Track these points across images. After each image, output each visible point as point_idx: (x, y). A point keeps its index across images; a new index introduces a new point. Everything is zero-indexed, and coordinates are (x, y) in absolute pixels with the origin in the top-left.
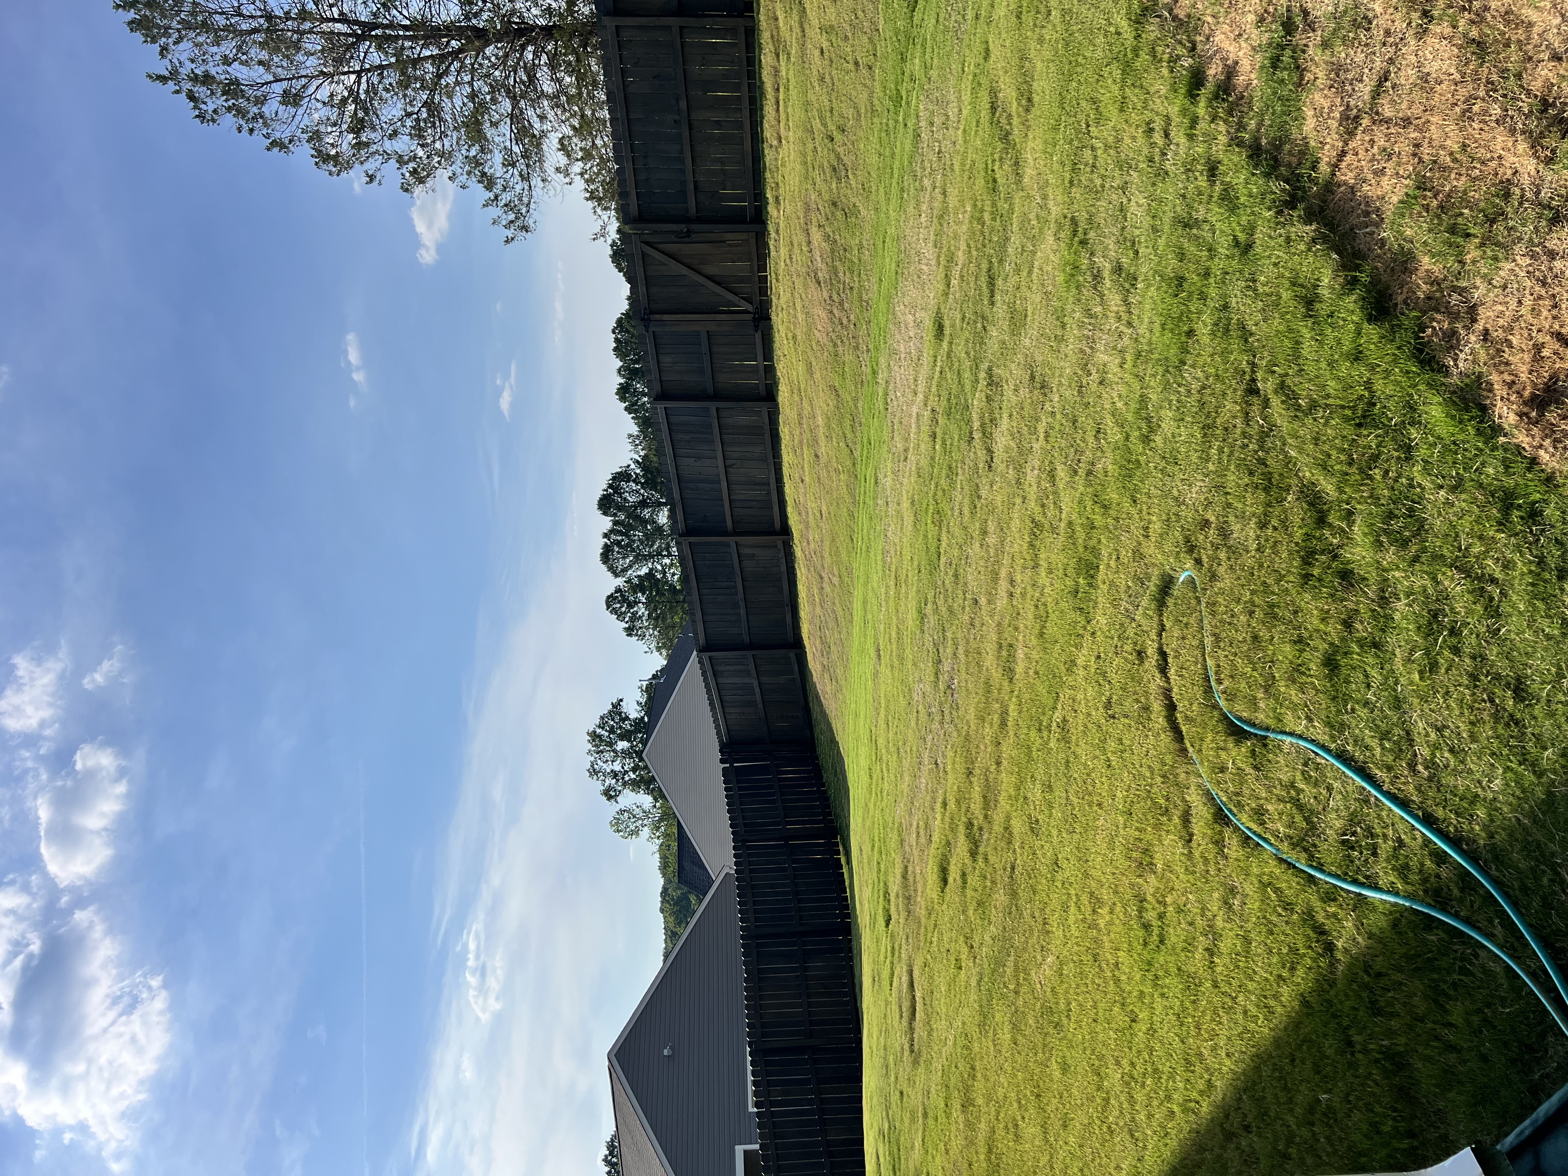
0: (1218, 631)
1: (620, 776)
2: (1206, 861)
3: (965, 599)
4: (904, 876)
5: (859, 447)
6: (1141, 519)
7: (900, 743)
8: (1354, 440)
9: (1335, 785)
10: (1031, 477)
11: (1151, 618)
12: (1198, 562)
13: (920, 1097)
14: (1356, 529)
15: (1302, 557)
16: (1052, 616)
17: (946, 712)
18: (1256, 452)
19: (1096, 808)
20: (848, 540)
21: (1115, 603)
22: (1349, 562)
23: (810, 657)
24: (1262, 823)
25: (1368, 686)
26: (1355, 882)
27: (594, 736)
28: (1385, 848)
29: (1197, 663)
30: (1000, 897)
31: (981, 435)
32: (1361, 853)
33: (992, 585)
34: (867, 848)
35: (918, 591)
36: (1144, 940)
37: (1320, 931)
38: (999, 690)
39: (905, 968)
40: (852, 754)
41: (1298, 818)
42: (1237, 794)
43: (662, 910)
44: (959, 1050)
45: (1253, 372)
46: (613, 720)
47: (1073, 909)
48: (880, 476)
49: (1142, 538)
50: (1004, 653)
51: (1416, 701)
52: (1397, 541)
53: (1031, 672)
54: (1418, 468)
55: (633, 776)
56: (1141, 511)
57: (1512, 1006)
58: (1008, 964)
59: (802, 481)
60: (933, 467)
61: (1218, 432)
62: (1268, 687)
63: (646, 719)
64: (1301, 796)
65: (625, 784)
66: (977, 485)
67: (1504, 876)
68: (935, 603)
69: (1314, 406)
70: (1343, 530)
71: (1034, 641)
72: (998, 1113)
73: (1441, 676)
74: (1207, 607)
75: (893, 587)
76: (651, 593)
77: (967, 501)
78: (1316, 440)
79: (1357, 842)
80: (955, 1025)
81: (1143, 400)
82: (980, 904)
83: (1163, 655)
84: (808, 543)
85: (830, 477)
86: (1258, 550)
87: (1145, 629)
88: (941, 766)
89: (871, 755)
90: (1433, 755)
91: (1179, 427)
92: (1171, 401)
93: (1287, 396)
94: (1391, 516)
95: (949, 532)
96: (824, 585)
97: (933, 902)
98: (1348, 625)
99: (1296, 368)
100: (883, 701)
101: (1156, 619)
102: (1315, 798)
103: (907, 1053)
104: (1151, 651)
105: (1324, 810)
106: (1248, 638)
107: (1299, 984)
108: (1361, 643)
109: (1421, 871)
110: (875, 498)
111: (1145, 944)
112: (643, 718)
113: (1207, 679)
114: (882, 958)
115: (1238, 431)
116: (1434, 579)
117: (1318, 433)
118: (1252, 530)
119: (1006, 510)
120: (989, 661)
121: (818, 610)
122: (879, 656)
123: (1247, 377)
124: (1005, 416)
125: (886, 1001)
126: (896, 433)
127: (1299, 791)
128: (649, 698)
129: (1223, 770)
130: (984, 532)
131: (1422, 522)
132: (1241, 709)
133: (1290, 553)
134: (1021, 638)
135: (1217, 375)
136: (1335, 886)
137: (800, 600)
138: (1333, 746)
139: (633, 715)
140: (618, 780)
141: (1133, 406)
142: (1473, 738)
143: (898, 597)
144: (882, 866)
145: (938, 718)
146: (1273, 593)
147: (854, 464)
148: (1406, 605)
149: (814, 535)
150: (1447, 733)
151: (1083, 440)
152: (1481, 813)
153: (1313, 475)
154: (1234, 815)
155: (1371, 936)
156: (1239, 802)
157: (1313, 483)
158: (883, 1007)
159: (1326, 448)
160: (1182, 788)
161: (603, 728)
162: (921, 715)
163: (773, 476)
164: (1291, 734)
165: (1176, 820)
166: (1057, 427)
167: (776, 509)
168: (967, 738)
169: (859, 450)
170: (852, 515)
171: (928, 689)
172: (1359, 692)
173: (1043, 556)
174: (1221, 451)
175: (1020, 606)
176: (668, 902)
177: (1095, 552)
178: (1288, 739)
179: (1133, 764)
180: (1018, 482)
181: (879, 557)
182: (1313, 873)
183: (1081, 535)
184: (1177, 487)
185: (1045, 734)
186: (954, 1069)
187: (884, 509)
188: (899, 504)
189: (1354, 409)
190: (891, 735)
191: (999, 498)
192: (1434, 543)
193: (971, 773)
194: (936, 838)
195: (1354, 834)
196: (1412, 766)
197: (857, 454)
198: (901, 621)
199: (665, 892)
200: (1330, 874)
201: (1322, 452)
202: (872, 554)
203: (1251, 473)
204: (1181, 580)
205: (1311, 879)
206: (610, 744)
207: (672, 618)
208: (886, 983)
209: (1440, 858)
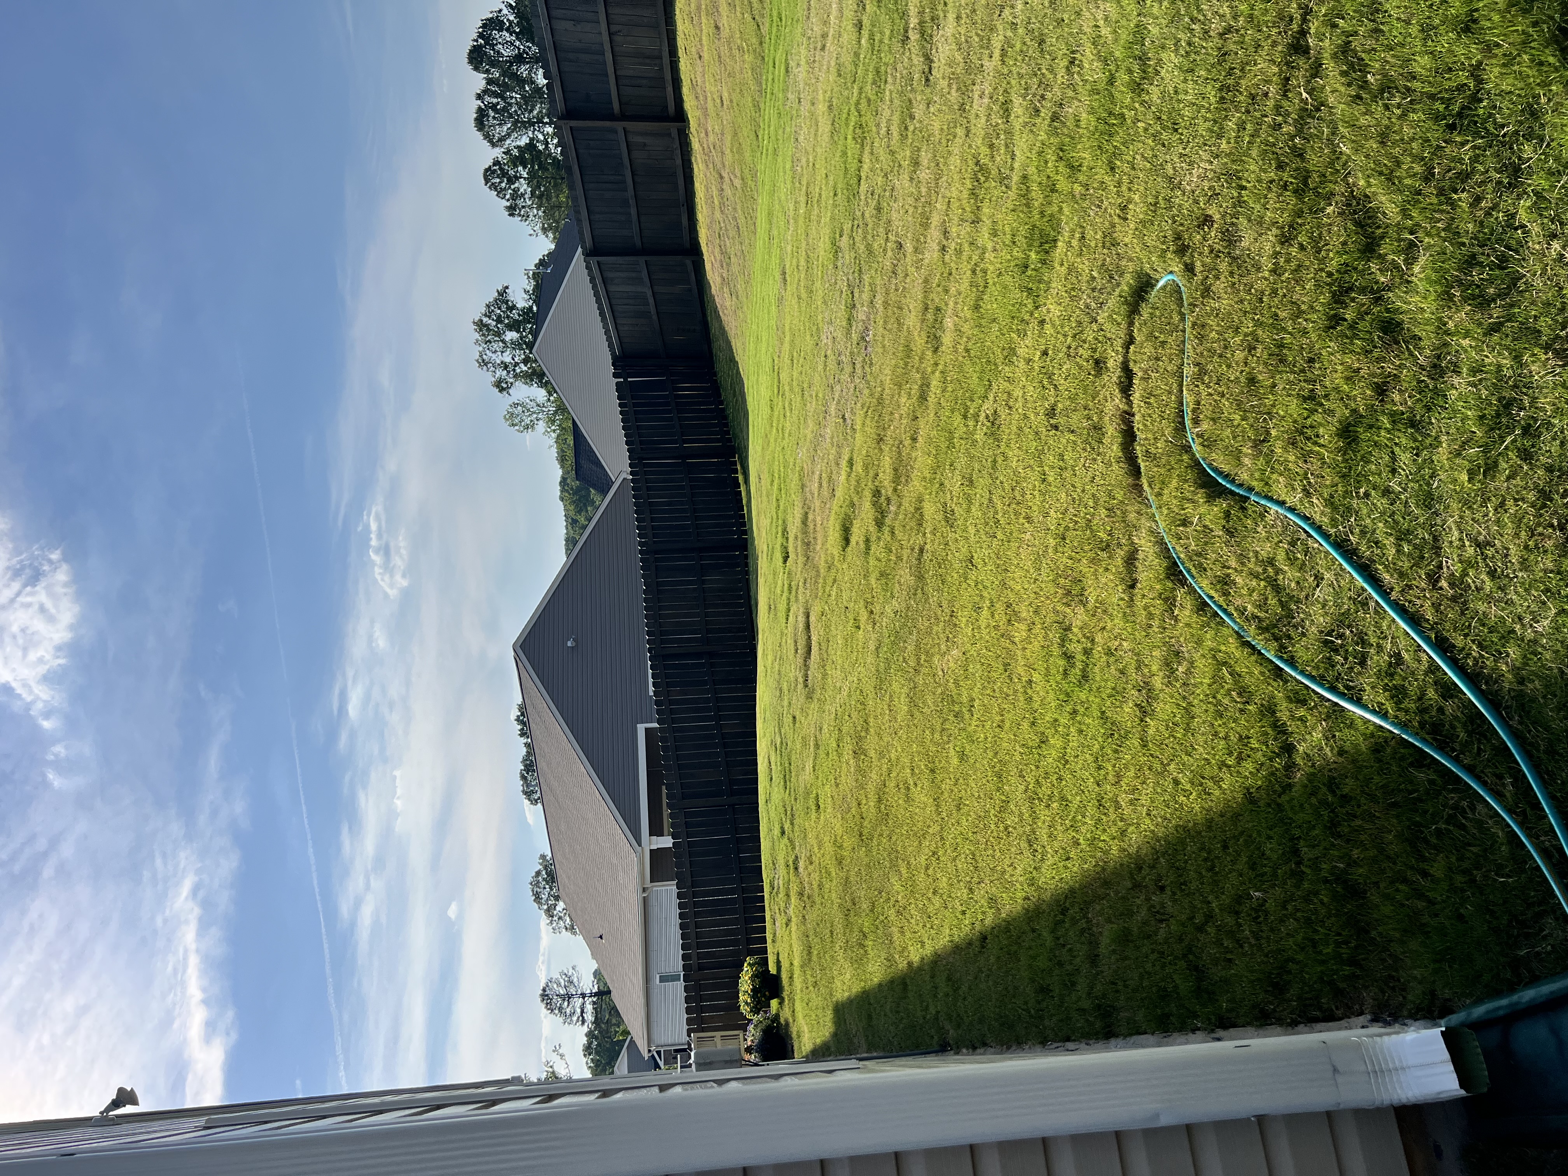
0: (1203, 361)
1: (511, 368)
2: (1150, 616)
3: (887, 240)
4: (805, 522)
5: (767, 21)
6: (1118, 194)
7: (805, 385)
8: (1439, 147)
9: (1327, 576)
10: (979, 106)
11: (1119, 324)
12: (1189, 269)
13: (813, 730)
14: (1416, 269)
15: (1334, 294)
16: (991, 288)
17: (858, 366)
18: (1292, 138)
19: (1021, 520)
20: (753, 136)
21: (1073, 294)
22: (1397, 311)
23: (708, 266)
24: (1226, 594)
25: (1394, 471)
26: (1333, 689)
27: (481, 325)
28: (1377, 661)
29: (1170, 393)
30: (905, 575)
31: (918, 36)
32: (1346, 659)
33: (921, 230)
34: (766, 477)
35: (833, 218)
36: (1065, 670)
37: (1280, 729)
38: (921, 359)
39: (802, 610)
40: (753, 378)
41: (1272, 601)
42: (1199, 554)
43: (562, 499)
44: (853, 703)
45: (1304, 20)
46: (499, 308)
47: (985, 613)
48: (792, 64)
49: (1116, 220)
50: (930, 316)
51: (1455, 505)
52: (1473, 297)
53: (961, 348)
54: (1525, 203)
55: (525, 368)
56: (1119, 184)
57: (1509, 876)
58: (909, 641)
59: (700, 57)
60: (856, 65)
61: (1242, 98)
62: (1261, 442)
63: (535, 308)
64: (1281, 577)
65: (516, 376)
66: (910, 101)
67: (1529, 731)
68: (851, 237)
69: (1387, 87)
70: (1397, 267)
71: (968, 314)
72: (890, 772)
73: (1500, 483)
74: (1193, 328)
75: (803, 205)
76: (532, 167)
77: (896, 118)
78: (1383, 138)
79: (1342, 646)
80: (850, 678)
81: (1140, 32)
82: (882, 574)
83: (1128, 373)
84: (707, 134)
85: (732, 56)
86: (1274, 271)
87: (1109, 335)
88: (849, 421)
89: (772, 386)
90: (1465, 574)
91: (1185, 81)
92: (1179, 40)
93: (1352, 66)
94: (1471, 261)
95: (872, 153)
96: (724, 187)
97: (833, 558)
98: (1381, 391)
99: (1371, 25)
100: (788, 334)
101: (1124, 325)
102: (1298, 583)
103: (800, 686)
104: (1113, 362)
105: (1307, 598)
106: (1243, 380)
107: (1246, 777)
108: (1395, 418)
109: (1420, 699)
110: (785, 91)
111: (1065, 673)
112: (531, 307)
113: (1181, 414)
114: (778, 591)
115: (1271, 103)
116: (1517, 358)
117: (1387, 127)
118: (1269, 243)
119: (944, 141)
120: (912, 320)
121: (718, 214)
122: (785, 280)
123: (1295, 27)
124: (951, 16)
125: (782, 633)
126: (813, 10)
127: (1278, 571)
128: (537, 288)
129: (1185, 523)
130: (916, 163)
131: (1516, 278)
132: (1220, 460)
133: (1317, 286)
134: (951, 304)
135: (1251, 16)
136: (1307, 687)
137: (697, 200)
138: (1332, 531)
139: (521, 304)
140: (509, 372)
141: (1124, 36)
142: (1525, 565)
143: (808, 218)
144: (782, 504)
145: (848, 369)
146: (1284, 329)
147: (761, 43)
148: (1470, 384)
149: (712, 124)
150: (1490, 552)
151: (1051, 70)
152: (1513, 652)
153: (1369, 185)
154: (1193, 577)
155: (1341, 752)
156: (1200, 564)
157: (1366, 196)
158: (778, 637)
159: (1396, 151)
160: (1130, 528)
161: (489, 317)
162: (829, 360)
163: (666, 49)
164: (1282, 503)
165: (1119, 562)
166: (1018, 46)
167: (670, 89)
168: (880, 401)
169: (767, 25)
170: (757, 107)
171: (839, 334)
172: (1379, 475)
173: (986, 210)
174: (1241, 126)
175: (952, 265)
176: (567, 491)
177: (1054, 222)
178: (1274, 508)
179: (1073, 486)
180: (962, 108)
181: (788, 166)
182: (1282, 665)
183: (1037, 195)
184: (1172, 162)
185: (971, 423)
186: (847, 717)
187: (796, 105)
188: (813, 104)
189: (1448, 102)
190: (795, 374)
191: (937, 125)
192: (1526, 310)
193: (881, 439)
194: (839, 493)
195: (1341, 636)
196: (1433, 579)
197: (765, 30)
198: (811, 249)
199: (563, 482)
200: (1302, 673)
201: (1389, 156)
202: (780, 159)
203: (1280, 167)
204: (1161, 284)
205: (1278, 672)
206: (498, 334)
207: (557, 196)
208: (782, 615)
209: (1448, 690)
